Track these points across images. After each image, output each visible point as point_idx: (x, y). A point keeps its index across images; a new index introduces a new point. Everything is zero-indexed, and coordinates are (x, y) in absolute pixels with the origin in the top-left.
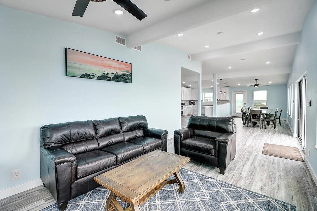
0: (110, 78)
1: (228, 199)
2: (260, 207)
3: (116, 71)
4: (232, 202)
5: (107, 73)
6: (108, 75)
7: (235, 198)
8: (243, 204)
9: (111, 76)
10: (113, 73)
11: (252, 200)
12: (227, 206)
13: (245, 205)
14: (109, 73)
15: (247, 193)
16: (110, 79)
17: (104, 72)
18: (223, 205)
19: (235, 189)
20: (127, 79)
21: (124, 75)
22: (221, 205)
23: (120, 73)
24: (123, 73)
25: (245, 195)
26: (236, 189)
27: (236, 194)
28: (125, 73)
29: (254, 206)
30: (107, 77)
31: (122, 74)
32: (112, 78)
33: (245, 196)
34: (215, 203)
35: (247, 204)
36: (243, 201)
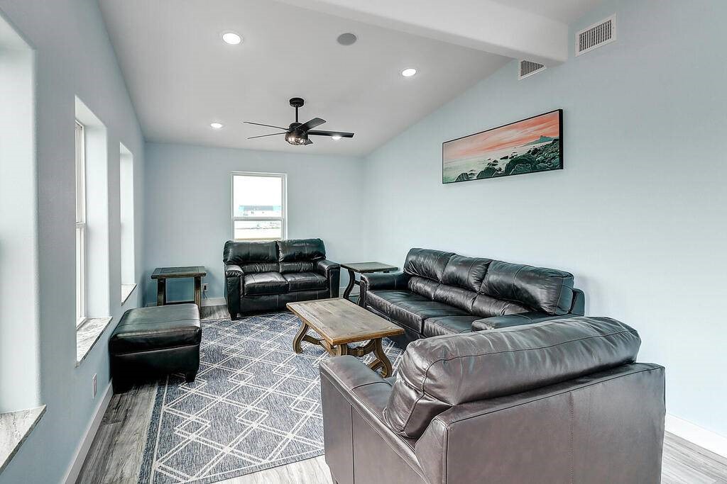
0: (500, 169)
1: (266, 426)
2: (208, 445)
3: (513, 148)
4: (255, 425)
5: (494, 161)
6: (495, 165)
7: (256, 436)
8: (237, 433)
9: (502, 165)
10: (506, 158)
11: (226, 453)
12: (257, 415)
13: (234, 434)
14: (498, 160)
15: (244, 463)
16: (499, 172)
17: (489, 162)
18: (264, 414)
19: (270, 456)
20: (543, 161)
21: (536, 151)
22: (266, 411)
23: (521, 151)
24: (531, 147)
25: (245, 456)
26: (270, 459)
27: (260, 445)
28: (538, 146)
29: (219, 441)
30: (494, 170)
31: (530, 151)
32: (503, 169)
33: (242, 453)
34: (277, 409)
35: (231, 438)
36: (240, 438)
